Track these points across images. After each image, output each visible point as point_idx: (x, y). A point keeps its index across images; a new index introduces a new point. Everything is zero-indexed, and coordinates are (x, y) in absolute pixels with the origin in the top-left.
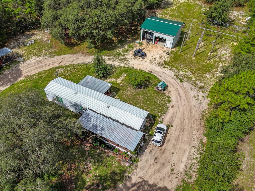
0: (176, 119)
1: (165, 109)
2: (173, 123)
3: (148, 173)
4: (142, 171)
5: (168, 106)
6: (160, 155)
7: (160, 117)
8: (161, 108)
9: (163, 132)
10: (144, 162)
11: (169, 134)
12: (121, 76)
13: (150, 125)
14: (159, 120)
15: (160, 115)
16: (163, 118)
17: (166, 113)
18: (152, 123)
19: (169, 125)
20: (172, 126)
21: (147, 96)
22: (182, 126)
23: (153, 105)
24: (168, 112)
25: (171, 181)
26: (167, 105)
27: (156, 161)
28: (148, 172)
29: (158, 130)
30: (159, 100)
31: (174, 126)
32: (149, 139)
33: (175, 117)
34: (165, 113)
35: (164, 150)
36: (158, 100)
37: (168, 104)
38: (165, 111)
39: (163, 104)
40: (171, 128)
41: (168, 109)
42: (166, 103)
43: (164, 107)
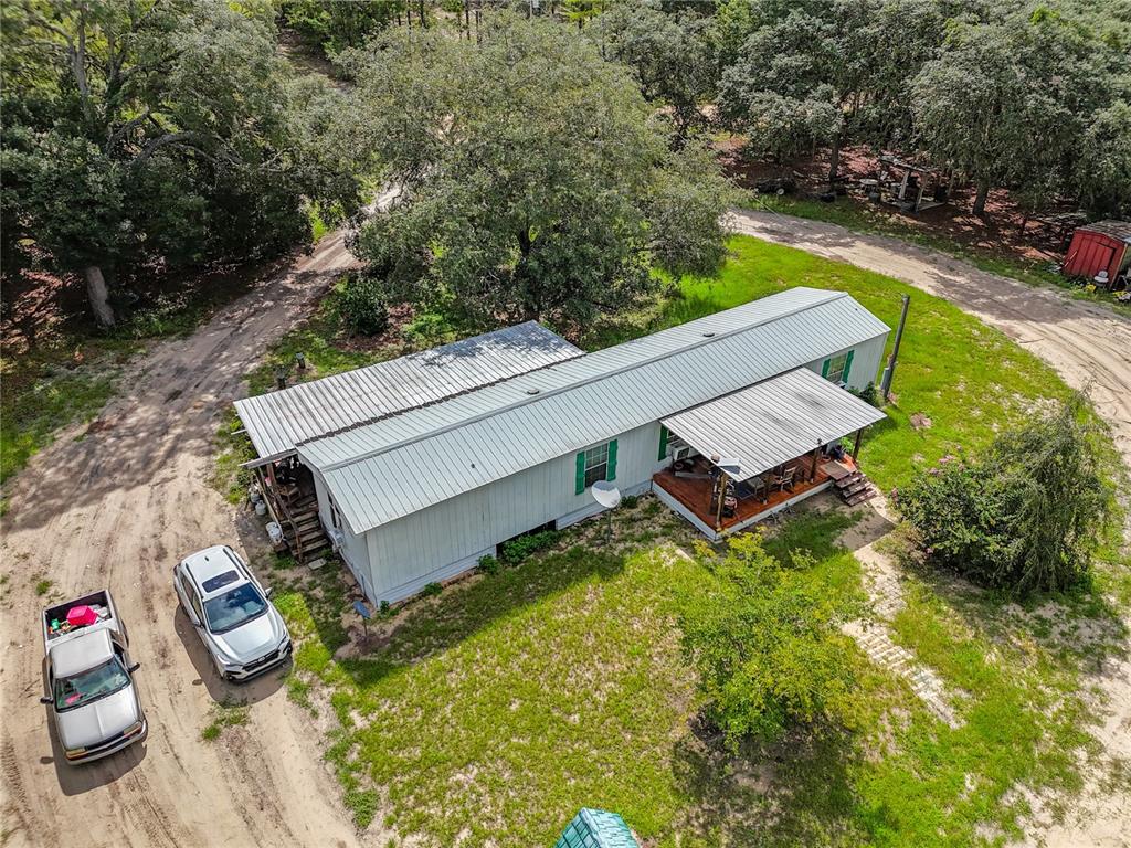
0: (224, 804)
1: (366, 784)
2: (223, 759)
3: (149, 505)
4: (180, 494)
5: (377, 824)
6: (155, 577)
7: (340, 705)
8: (402, 764)
9: (208, 596)
10: (203, 514)
11: (187, 687)
12: (923, 659)
13: (345, 624)
14: (326, 685)
15: (354, 715)
16: (315, 714)
17: (330, 767)
18: (344, 641)
19: (236, 720)
20: (211, 735)
21: (581, 734)
22: (144, 801)
23: (470, 726)
24: (327, 785)
25: (25, 557)
26: (389, 824)
27: (152, 552)
28: (154, 508)
29: (242, 581)
30: (487, 799)
31: (197, 745)
32: (270, 577)
33: (242, 811)
34: (337, 755)
35: (150, 609)
36: (496, 786)
37: (393, 834)
38: (355, 768)
39: (420, 801)
40: (207, 723)
41: (349, 802)
42: (413, 830)
43: (394, 792)
